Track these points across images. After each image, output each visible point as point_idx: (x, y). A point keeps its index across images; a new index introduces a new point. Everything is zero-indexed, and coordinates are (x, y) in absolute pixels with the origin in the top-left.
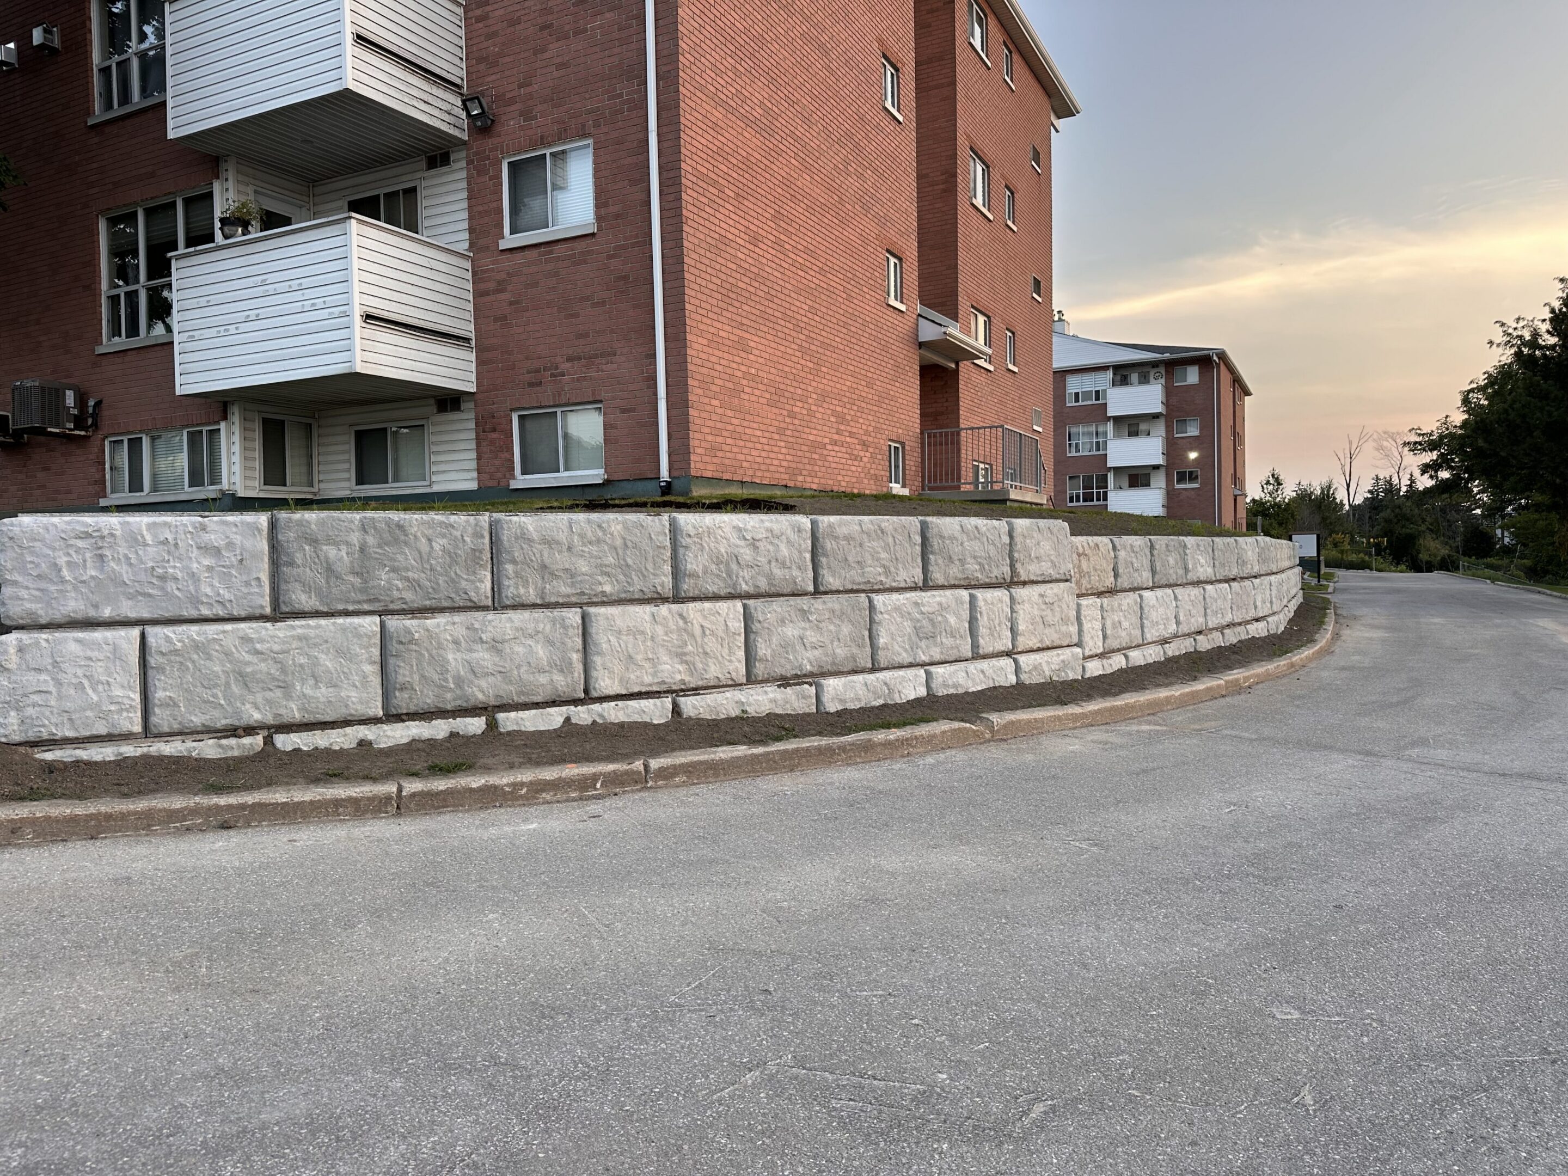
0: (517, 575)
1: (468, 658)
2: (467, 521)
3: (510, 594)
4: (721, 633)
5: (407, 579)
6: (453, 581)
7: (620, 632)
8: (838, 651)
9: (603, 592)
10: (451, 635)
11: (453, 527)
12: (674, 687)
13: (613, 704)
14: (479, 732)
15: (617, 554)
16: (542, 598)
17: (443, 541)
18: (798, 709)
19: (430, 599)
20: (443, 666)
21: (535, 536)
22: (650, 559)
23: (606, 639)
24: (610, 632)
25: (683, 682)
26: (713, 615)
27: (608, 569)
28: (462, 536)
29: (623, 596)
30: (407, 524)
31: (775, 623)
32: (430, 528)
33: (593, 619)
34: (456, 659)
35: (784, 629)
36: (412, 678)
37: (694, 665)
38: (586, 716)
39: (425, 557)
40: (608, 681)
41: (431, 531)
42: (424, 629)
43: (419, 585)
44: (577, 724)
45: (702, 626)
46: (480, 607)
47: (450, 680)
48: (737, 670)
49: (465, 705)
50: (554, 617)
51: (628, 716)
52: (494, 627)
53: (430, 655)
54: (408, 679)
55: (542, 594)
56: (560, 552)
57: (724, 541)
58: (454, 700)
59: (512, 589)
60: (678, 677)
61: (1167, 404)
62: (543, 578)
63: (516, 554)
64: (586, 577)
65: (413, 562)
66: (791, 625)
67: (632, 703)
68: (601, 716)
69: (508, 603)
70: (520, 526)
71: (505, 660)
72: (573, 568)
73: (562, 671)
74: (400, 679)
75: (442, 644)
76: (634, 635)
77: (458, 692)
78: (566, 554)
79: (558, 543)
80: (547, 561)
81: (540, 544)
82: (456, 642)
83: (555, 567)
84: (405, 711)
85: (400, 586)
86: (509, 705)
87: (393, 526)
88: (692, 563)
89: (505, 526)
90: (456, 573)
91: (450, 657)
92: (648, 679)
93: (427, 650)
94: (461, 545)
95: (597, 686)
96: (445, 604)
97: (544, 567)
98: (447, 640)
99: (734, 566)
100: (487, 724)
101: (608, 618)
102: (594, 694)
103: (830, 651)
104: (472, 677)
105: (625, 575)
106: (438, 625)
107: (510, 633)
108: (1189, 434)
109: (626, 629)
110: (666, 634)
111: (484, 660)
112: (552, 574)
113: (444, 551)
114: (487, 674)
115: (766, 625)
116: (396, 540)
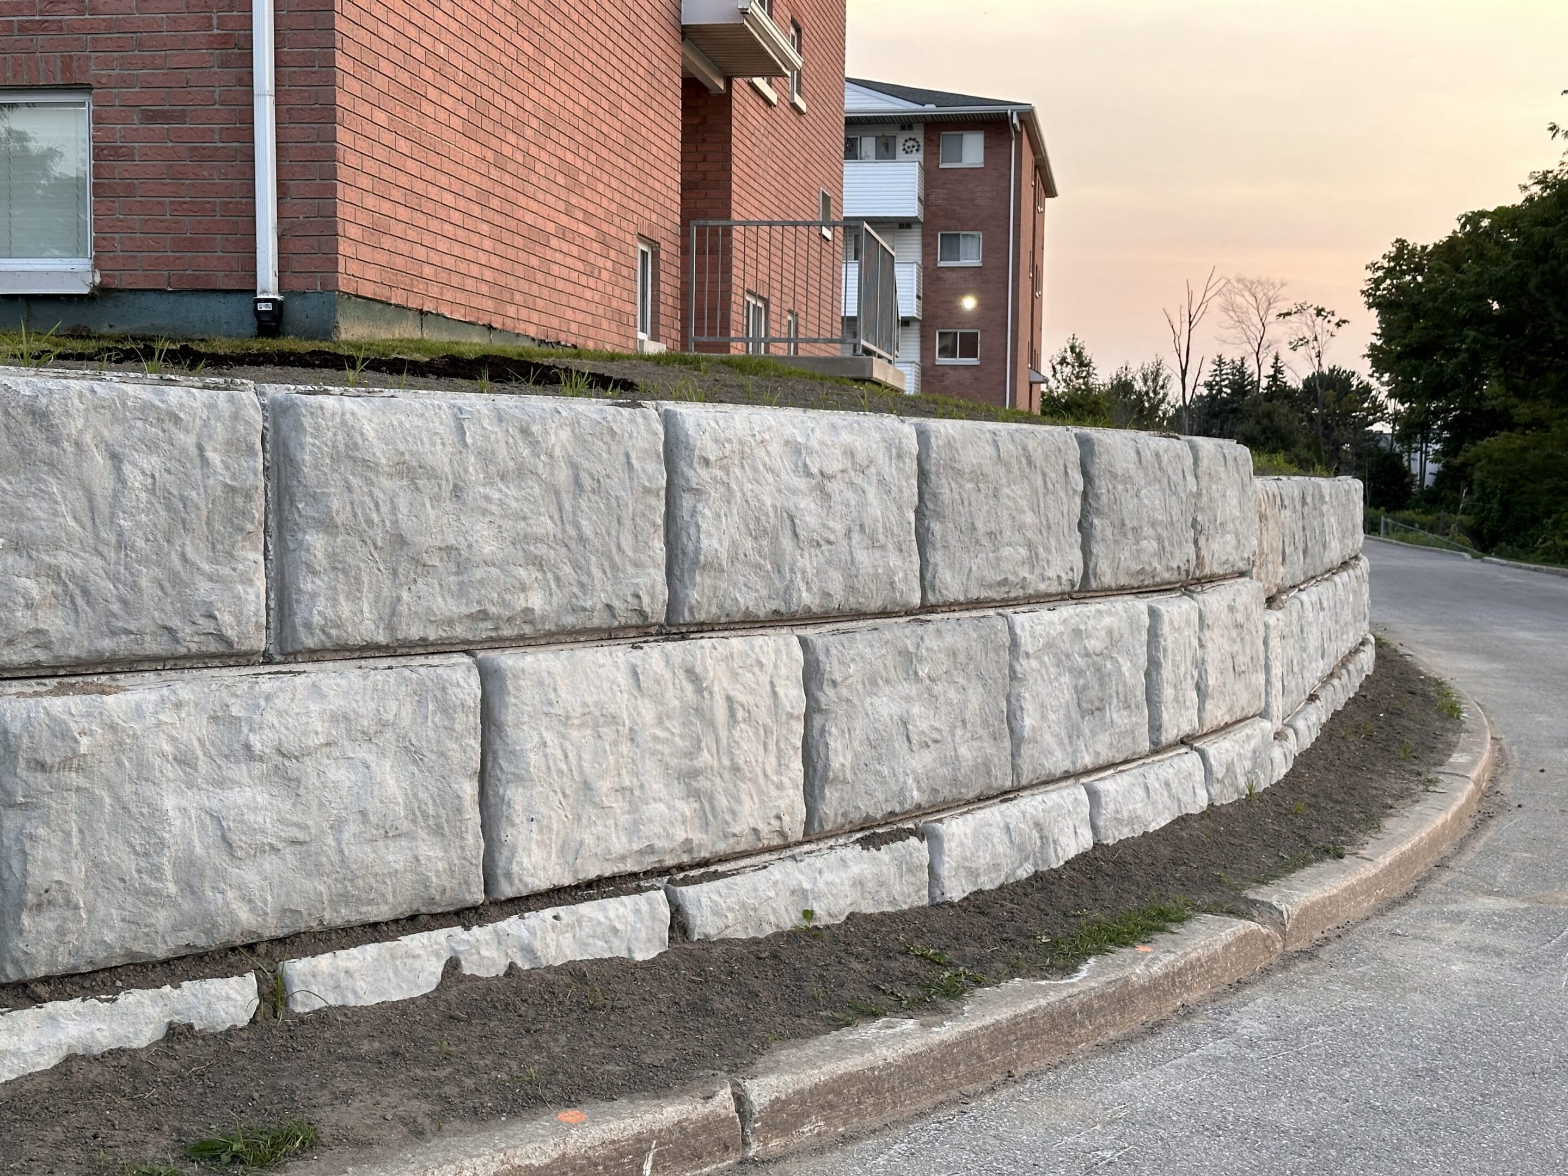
0: (336, 563)
1: (215, 804)
2: (212, 406)
3: (317, 619)
4: (763, 716)
5: (54, 574)
6: (175, 579)
7: (566, 720)
8: (963, 751)
9: (528, 611)
10: (173, 739)
11: (177, 420)
12: (670, 861)
13: (548, 913)
14: (243, 1019)
15: (560, 509)
16: (391, 628)
17: (151, 463)
18: (900, 898)
19: (113, 633)
20: (149, 831)
21: (381, 454)
22: (628, 523)
23: (536, 739)
24: (545, 721)
25: (688, 846)
26: (750, 669)
27: (541, 550)
28: (201, 448)
29: (570, 620)
30: (55, 408)
31: (860, 687)
32: (115, 420)
33: (510, 685)
34: (183, 810)
35: (877, 701)
36: (68, 871)
37: (711, 799)
38: (495, 955)
39: (103, 507)
40: (537, 855)
41: (118, 430)
42: (103, 725)
43: (85, 593)
44: (474, 978)
45: (729, 699)
46: (239, 655)
47: (168, 872)
48: (791, 809)
49: (202, 941)
50: (421, 683)
51: (584, 945)
52: (280, 713)
53: (117, 799)
54: (58, 875)
55: (391, 618)
56: (436, 499)
57: (770, 478)
58: (176, 929)
59: (322, 604)
60: (680, 834)
61: (926, 201)
62: (395, 573)
63: (335, 504)
64: (494, 571)
65: (72, 523)
66: (887, 690)
67: (587, 909)
68: (528, 950)
69: (310, 643)
70: (344, 423)
71: (307, 810)
72: (464, 545)
73: (437, 831)
74: (37, 876)
75: (151, 767)
76: (596, 727)
77: (187, 906)
78: (448, 506)
79: (432, 474)
80: (407, 525)
81: (390, 475)
82: (184, 760)
83: (425, 541)
84: (42, 971)
85: (35, 593)
86: (311, 934)
87: (18, 413)
88: (710, 535)
89: (307, 422)
90: (184, 558)
91: (170, 803)
92: (619, 843)
93: (110, 787)
94: (197, 474)
95: (515, 868)
96: (152, 646)
97: (400, 541)
98: (163, 755)
99: (787, 542)
100: (261, 994)
101: (541, 683)
102: (507, 891)
103: (950, 753)
104: (220, 858)
105: (576, 566)
106: (139, 712)
107: (319, 730)
108: (963, 263)
109: (579, 710)
110: (660, 722)
111: (255, 809)
112: (416, 561)
113: (152, 491)
114: (261, 850)
115: (844, 692)
116: (26, 454)
